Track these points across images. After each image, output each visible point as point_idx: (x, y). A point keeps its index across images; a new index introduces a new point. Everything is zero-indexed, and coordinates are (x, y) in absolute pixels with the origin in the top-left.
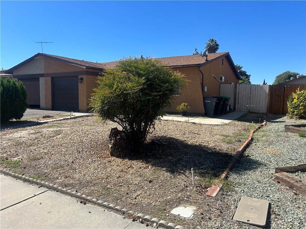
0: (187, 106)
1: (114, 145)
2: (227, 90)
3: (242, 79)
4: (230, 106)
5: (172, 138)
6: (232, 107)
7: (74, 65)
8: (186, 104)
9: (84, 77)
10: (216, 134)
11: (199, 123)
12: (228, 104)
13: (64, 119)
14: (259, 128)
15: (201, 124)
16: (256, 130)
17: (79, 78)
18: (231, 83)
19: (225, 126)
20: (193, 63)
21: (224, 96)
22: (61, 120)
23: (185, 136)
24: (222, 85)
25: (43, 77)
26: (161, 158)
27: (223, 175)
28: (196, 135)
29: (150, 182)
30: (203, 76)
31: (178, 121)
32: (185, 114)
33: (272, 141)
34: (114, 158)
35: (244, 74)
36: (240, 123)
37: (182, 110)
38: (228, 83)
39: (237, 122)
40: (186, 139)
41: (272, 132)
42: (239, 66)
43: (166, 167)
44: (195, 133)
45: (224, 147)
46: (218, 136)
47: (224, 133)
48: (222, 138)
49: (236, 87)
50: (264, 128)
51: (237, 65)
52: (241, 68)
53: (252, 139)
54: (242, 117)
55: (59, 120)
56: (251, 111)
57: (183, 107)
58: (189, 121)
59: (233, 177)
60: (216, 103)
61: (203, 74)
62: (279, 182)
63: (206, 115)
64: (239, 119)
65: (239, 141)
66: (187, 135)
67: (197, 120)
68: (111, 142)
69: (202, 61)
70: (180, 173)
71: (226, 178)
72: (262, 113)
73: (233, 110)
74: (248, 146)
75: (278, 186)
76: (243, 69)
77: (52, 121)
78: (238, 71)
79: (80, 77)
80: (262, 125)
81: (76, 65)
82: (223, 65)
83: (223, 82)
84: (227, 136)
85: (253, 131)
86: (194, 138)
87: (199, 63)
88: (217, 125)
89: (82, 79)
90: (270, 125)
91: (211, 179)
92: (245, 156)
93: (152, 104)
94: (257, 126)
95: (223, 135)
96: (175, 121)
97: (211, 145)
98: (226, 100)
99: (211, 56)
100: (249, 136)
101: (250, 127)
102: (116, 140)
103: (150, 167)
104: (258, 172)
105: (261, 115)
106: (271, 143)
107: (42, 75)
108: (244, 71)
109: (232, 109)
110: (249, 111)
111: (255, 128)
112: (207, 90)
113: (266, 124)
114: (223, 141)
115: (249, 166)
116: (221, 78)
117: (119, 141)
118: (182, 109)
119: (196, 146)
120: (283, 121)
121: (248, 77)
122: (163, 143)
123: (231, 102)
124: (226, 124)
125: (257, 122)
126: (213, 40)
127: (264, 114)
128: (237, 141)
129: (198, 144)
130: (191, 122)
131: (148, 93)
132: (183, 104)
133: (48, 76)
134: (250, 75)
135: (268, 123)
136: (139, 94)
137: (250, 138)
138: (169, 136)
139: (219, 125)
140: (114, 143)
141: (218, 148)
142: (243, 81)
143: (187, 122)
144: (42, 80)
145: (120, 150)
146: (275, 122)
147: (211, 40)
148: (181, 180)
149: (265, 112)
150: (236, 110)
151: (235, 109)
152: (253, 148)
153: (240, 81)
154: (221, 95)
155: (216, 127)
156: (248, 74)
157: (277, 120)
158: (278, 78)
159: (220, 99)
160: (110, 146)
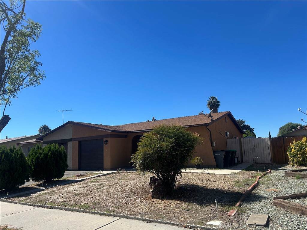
0: (200, 159)
1: (154, 189)
2: (233, 144)
3: (245, 134)
4: (237, 158)
5: (193, 185)
6: (240, 159)
7: (101, 130)
8: (199, 158)
9: (109, 139)
10: (229, 181)
11: (213, 173)
12: (236, 157)
13: (97, 176)
14: (265, 175)
15: (215, 174)
16: (262, 176)
17: (104, 141)
18: (236, 138)
19: (235, 175)
20: (201, 123)
21: (231, 149)
22: (95, 177)
23: (204, 183)
24: (228, 140)
25: (71, 142)
26: (190, 198)
27: (238, 204)
28: (212, 182)
29: (188, 210)
30: (210, 133)
31: (195, 173)
32: (199, 167)
33: (274, 184)
34: (155, 200)
35: (247, 127)
36: (248, 172)
37: (196, 164)
38: (233, 138)
39: (245, 172)
40: (205, 185)
41: (275, 177)
42: (241, 121)
43: (196, 203)
44: (212, 181)
45: (237, 189)
46: (230, 182)
47: (235, 180)
48: (233, 183)
49: (240, 141)
50: (269, 175)
51: (240, 120)
52: (244, 122)
53: (258, 183)
54: (249, 167)
55: (94, 177)
56: (257, 162)
57: (197, 161)
58: (205, 172)
59: (245, 206)
60: (225, 156)
61: (210, 132)
62: (276, 206)
63: (218, 167)
64: (247, 169)
65: (248, 185)
66: (205, 182)
67: (211, 171)
68: (152, 187)
69: (209, 121)
70: (207, 206)
71: (240, 206)
72: (268, 163)
73: (241, 162)
74: (255, 187)
75: (276, 208)
76: (246, 123)
77: (89, 178)
78: (242, 125)
79: (105, 139)
80: (267, 173)
81: (102, 130)
82: (226, 122)
83: (228, 137)
84: (238, 182)
85: (259, 177)
86: (211, 184)
87: (206, 123)
88: (229, 174)
89: (107, 141)
90: (273, 173)
91: (229, 207)
92: (253, 194)
93: (179, 157)
94: (262, 173)
95: (234, 181)
96: (192, 173)
97: (226, 188)
98: (234, 153)
99: (216, 116)
100: (255, 181)
101: (256, 175)
102: (155, 186)
103: (184, 203)
104: (262, 202)
105: (267, 165)
106: (273, 185)
107: (70, 140)
108: (247, 125)
109: (239, 161)
110: (256, 162)
111: (261, 175)
112: (216, 145)
113: (270, 172)
114: (235, 185)
115: (256, 199)
116: (226, 133)
117: (158, 186)
118: (196, 162)
119: (214, 189)
120: (286, 168)
121: (251, 130)
122: (188, 188)
123: (238, 154)
124: (236, 173)
125: (262, 170)
126: (213, 98)
127: (270, 164)
128: (246, 185)
129: (215, 188)
130: (206, 173)
131: (176, 149)
132: (197, 158)
133: (76, 141)
134: (254, 129)
135: (272, 171)
136: (170, 150)
137: (256, 182)
138: (191, 184)
139: (230, 174)
140: (154, 188)
141: (231, 190)
142: (247, 135)
143: (203, 173)
144: (70, 144)
145: (159, 193)
146: (278, 170)
147: (211, 98)
148: (208, 209)
149: (270, 162)
150: (244, 162)
151: (242, 161)
152: (259, 188)
153: (244, 135)
154: (229, 149)
155: (228, 176)
156: (251, 127)
157: (281, 169)
158: (282, 130)
159: (228, 152)
160: (151, 191)
